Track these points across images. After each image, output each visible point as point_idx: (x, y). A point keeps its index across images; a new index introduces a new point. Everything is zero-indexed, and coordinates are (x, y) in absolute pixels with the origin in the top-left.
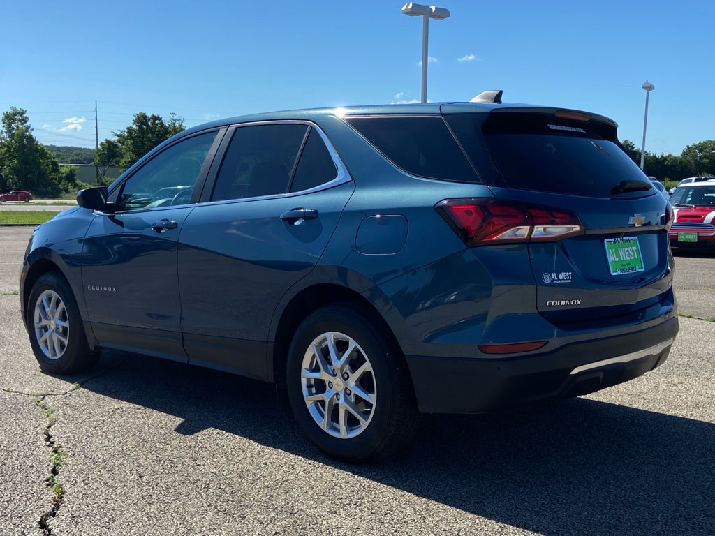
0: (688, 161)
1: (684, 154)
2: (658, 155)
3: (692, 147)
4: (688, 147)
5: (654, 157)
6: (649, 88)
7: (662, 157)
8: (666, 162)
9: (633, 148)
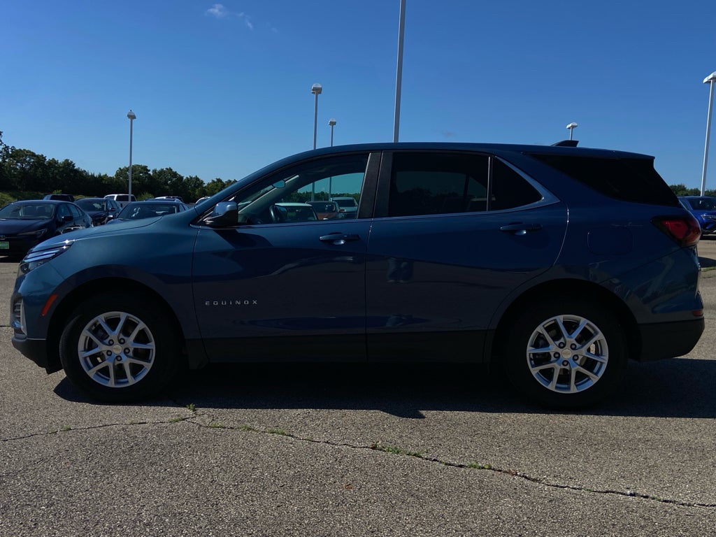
0: (121, 181)
1: (117, 175)
2: (96, 175)
3: (123, 170)
4: (120, 169)
5: (93, 176)
6: (132, 117)
7: (100, 176)
8: (104, 182)
9: (74, 167)
